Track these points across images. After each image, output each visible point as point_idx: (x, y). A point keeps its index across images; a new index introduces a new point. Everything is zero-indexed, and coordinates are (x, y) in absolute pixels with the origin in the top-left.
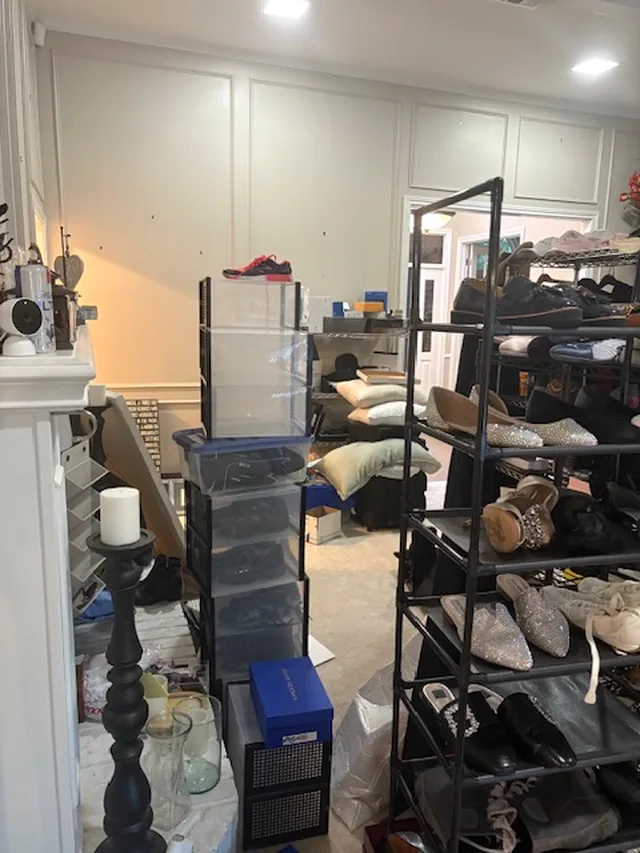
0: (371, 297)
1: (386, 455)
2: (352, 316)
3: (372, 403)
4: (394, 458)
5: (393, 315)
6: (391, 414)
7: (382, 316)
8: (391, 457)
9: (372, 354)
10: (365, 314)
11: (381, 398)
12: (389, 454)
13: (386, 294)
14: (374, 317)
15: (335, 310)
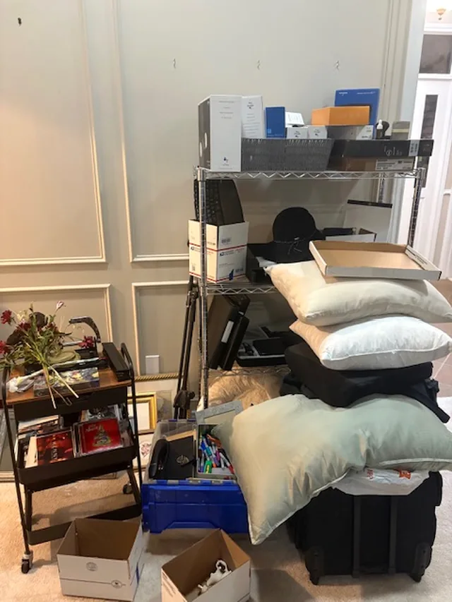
0: (346, 99)
1: (357, 450)
2: (303, 136)
3: (333, 321)
4: (374, 455)
5: (388, 133)
6: (374, 348)
7: (366, 134)
8: (368, 453)
9: (344, 204)
10: (331, 130)
11: (353, 311)
12: (363, 448)
13: (377, 92)
14: (348, 137)
15: (269, 124)
